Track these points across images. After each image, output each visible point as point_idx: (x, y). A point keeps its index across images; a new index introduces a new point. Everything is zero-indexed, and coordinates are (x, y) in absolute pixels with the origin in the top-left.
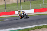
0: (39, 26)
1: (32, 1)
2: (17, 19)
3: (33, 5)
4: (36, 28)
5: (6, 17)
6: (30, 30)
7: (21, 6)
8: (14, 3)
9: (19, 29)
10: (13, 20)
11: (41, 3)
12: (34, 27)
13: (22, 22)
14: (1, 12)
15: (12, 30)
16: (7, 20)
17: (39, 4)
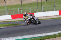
7: (42, 6)
12: (58, 34)
13: (43, 27)
14: (16, 14)
15: (30, 37)
16: (23, 24)
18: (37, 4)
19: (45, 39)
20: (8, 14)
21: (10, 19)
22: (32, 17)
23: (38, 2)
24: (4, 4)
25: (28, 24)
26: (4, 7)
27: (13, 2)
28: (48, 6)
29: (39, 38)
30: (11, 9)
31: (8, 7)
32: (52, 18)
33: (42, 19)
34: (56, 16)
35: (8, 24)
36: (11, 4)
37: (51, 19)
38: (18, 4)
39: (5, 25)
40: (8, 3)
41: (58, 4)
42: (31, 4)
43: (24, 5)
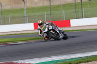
2: (73, 37)
7: (83, 9)
8: (68, 3)
9: (78, 58)
13: (84, 42)
15: (63, 59)
18: (75, 5)
19: (88, 62)
20: (29, 22)
21: (31, 30)
22: (51, 28)
23: (76, 2)
24: (22, 6)
25: (46, 39)
26: (22, 10)
27: (36, 3)
29: (77, 60)
30: (34, 14)
31: (29, 10)
33: (83, 30)
35: (28, 38)
36: (33, 6)
38: (44, 5)
39: (23, 39)
40: (28, 4)
42: (65, 6)
43: (54, 8)
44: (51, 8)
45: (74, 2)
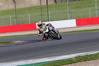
0: (87, 55)
1: (71, 2)
3: (73, 10)
4: (79, 59)
5: (16, 36)
6: (68, 63)
7: (49, 12)
9: (45, 62)
10: (32, 42)
11: (91, 6)
12: (75, 57)
13: (50, 46)
14: (7, 25)
17: (87, 9)
18: (41, 8)
23: (42, 5)
27: (1, 6)
28: (59, 11)
32: (65, 31)
34: (71, 28)
37: (64, 33)
41: (74, 8)
44: (16, 11)
45: (39, 5)
